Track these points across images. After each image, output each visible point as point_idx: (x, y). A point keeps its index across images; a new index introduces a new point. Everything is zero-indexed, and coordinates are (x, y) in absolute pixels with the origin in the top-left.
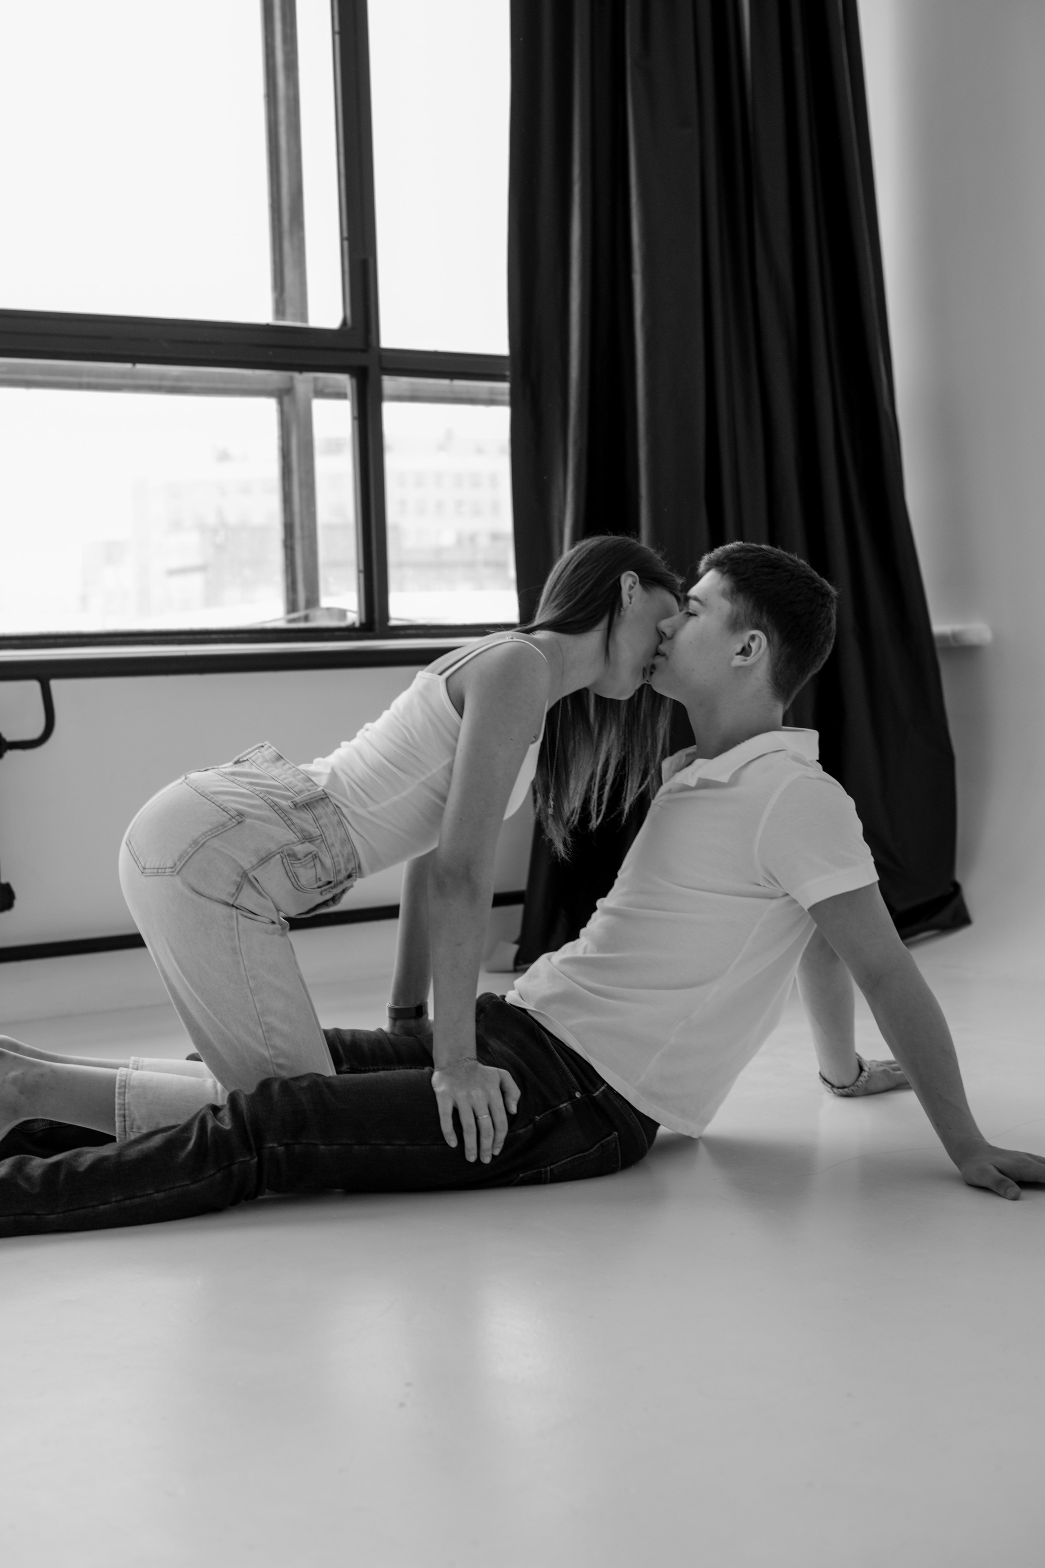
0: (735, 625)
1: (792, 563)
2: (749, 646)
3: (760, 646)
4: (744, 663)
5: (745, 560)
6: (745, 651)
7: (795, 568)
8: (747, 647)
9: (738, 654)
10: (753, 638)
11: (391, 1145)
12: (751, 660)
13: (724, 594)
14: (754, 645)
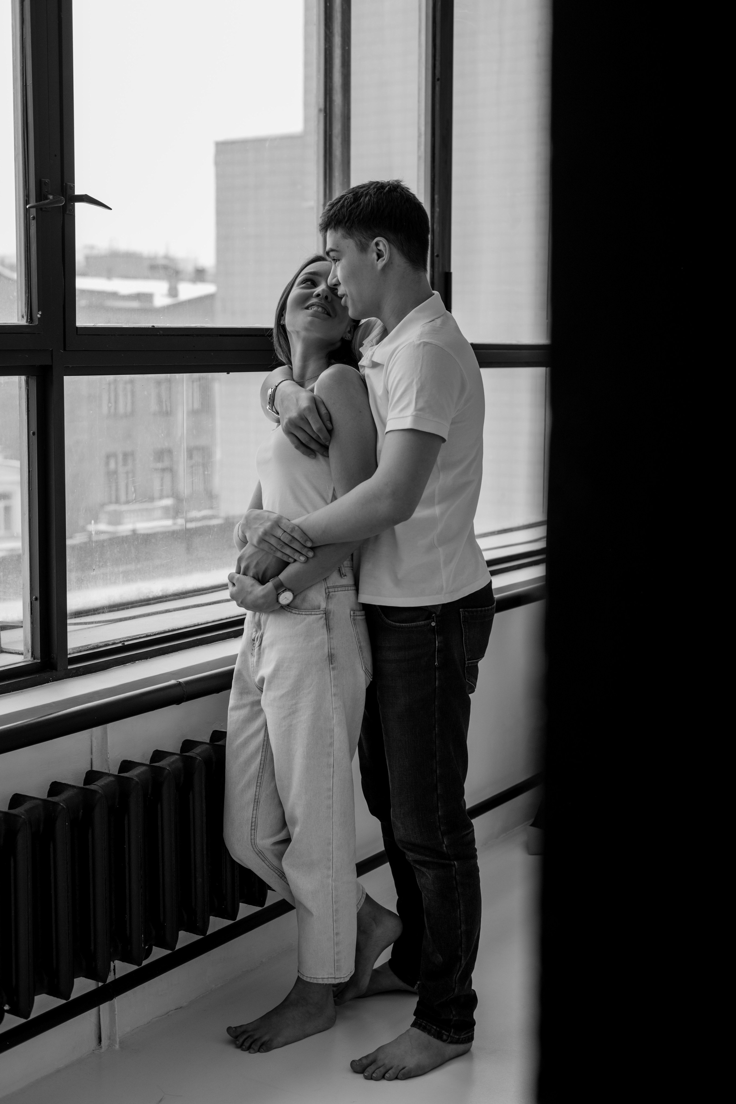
0: (363, 248)
1: (364, 189)
2: (380, 250)
3: (384, 246)
4: (384, 262)
5: (339, 210)
6: (379, 256)
7: (368, 190)
8: (379, 252)
9: (378, 260)
10: (377, 244)
11: (436, 769)
12: (386, 257)
13: (344, 237)
14: (381, 247)
